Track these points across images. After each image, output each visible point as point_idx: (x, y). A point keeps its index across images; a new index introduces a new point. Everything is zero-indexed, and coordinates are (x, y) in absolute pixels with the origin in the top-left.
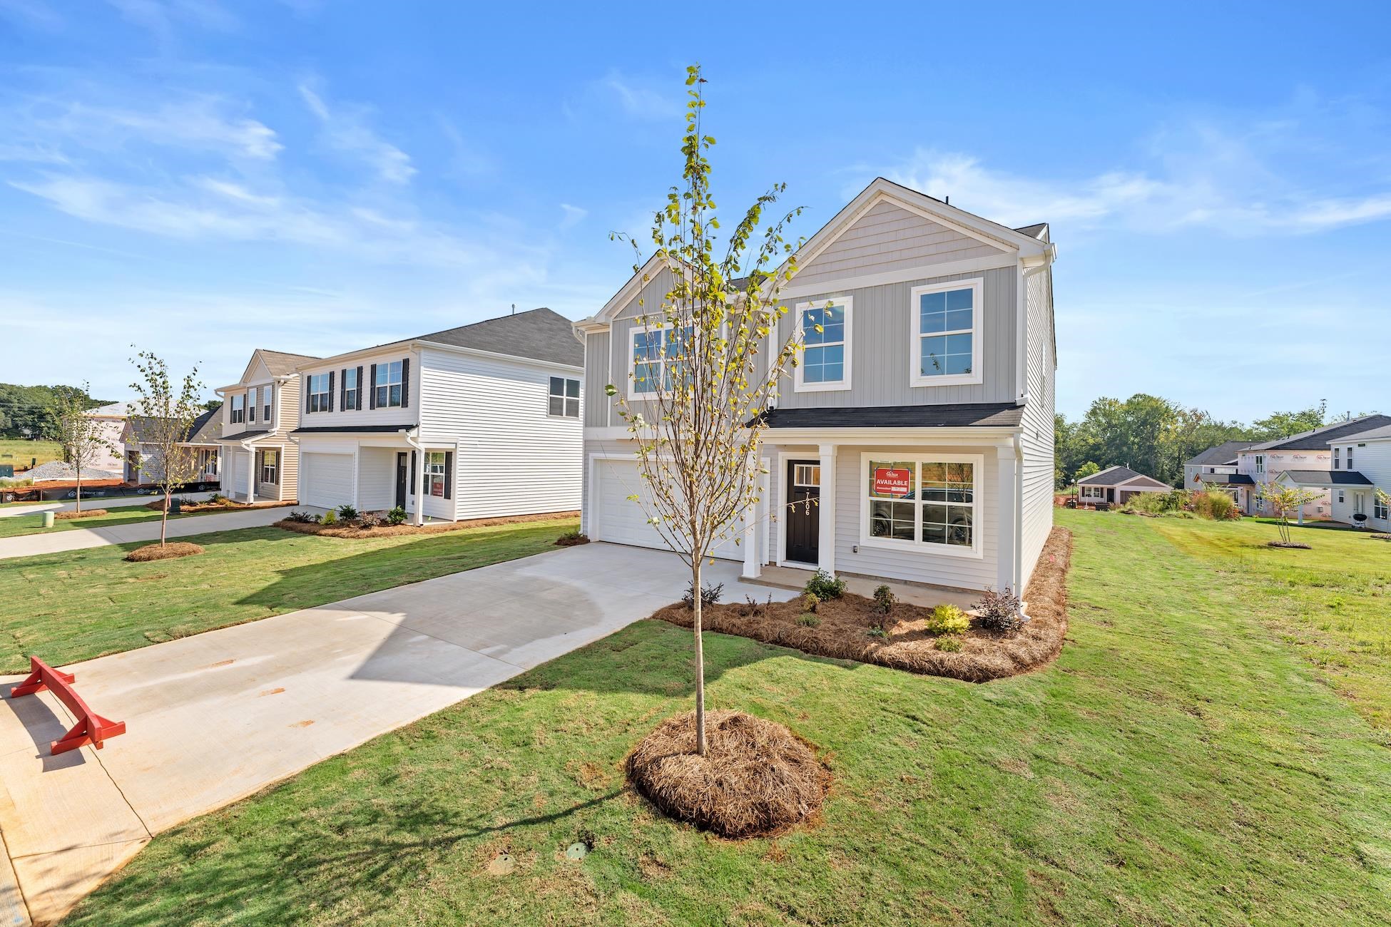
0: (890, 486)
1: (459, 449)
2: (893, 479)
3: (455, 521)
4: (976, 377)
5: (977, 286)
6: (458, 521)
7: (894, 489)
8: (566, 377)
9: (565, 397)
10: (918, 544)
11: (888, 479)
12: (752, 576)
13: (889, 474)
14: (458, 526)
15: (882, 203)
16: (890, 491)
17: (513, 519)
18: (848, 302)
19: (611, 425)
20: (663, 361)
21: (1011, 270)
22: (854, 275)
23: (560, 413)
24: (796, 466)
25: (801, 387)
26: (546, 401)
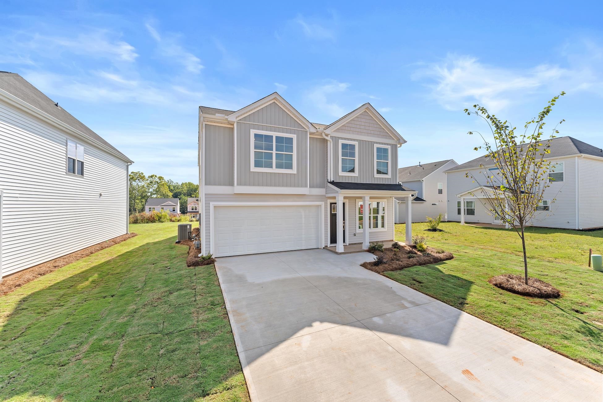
1: (2, 203)
4: (389, 176)
5: (389, 148)
6: (3, 278)
10: (372, 230)
15: (365, 112)
18: (356, 144)
19: (237, 185)
20: (274, 152)
21: (396, 146)
22: (358, 134)
23: (74, 172)
24: (332, 205)
25: (341, 173)
26: (65, 160)
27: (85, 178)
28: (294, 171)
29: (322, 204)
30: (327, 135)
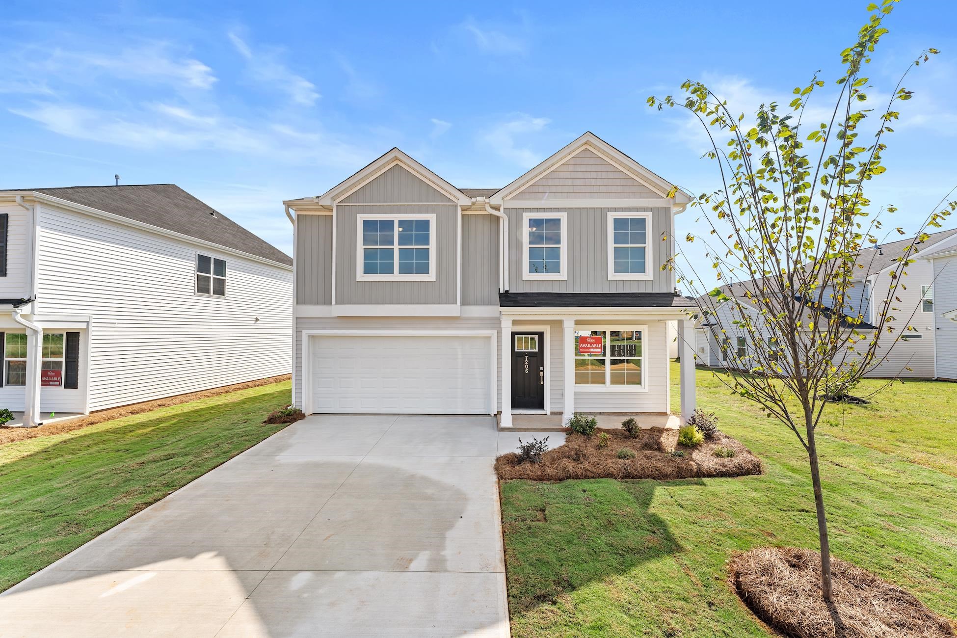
0: (589, 348)
1: (91, 329)
2: (591, 344)
3: (87, 412)
4: (649, 275)
5: (648, 216)
6: (91, 413)
7: (592, 350)
8: (213, 256)
9: (212, 276)
10: (609, 387)
11: (588, 343)
12: (510, 425)
13: (588, 340)
14: (93, 418)
15: (586, 150)
16: (589, 352)
17: (163, 402)
18: (563, 217)
19: (336, 303)
20: (396, 247)
21: (667, 210)
22: (567, 198)
23: (208, 292)
24: (516, 336)
25: (527, 275)
26: (193, 278)
27: (227, 298)
28: (431, 277)
29: (493, 334)
30: (497, 208)
